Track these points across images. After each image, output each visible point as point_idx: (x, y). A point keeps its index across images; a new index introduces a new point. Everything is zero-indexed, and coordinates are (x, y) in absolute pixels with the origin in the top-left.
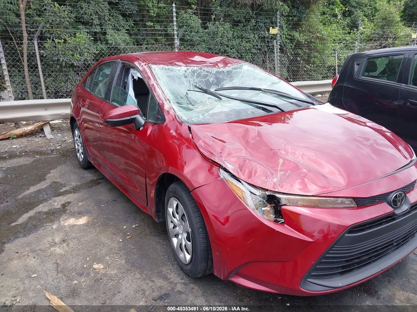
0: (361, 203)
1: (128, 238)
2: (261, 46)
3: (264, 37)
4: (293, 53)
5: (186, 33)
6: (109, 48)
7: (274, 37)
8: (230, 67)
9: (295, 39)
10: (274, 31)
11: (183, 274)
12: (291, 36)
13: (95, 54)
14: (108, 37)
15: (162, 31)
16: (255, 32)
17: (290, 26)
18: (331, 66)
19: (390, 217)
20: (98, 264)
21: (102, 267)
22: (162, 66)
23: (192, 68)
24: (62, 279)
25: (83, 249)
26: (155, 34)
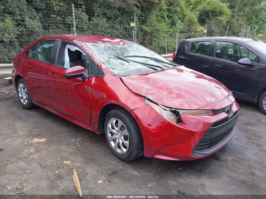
0: (215, 112)
1: (78, 146)
2: (125, 33)
3: (126, 28)
4: (142, 38)
5: (79, 23)
6: (27, 30)
7: (132, 28)
8: (127, 45)
9: (143, 30)
10: (133, 25)
11: (120, 161)
12: (141, 28)
13: (18, 34)
14: (26, 23)
15: (61, 21)
16: (121, 25)
17: (140, 22)
18: (163, 47)
19: (226, 119)
20: (66, 161)
21: (70, 162)
22: (91, 43)
23: (108, 45)
24: (48, 171)
25: (53, 154)
26: (57, 23)
